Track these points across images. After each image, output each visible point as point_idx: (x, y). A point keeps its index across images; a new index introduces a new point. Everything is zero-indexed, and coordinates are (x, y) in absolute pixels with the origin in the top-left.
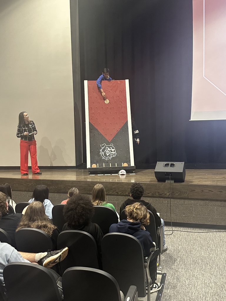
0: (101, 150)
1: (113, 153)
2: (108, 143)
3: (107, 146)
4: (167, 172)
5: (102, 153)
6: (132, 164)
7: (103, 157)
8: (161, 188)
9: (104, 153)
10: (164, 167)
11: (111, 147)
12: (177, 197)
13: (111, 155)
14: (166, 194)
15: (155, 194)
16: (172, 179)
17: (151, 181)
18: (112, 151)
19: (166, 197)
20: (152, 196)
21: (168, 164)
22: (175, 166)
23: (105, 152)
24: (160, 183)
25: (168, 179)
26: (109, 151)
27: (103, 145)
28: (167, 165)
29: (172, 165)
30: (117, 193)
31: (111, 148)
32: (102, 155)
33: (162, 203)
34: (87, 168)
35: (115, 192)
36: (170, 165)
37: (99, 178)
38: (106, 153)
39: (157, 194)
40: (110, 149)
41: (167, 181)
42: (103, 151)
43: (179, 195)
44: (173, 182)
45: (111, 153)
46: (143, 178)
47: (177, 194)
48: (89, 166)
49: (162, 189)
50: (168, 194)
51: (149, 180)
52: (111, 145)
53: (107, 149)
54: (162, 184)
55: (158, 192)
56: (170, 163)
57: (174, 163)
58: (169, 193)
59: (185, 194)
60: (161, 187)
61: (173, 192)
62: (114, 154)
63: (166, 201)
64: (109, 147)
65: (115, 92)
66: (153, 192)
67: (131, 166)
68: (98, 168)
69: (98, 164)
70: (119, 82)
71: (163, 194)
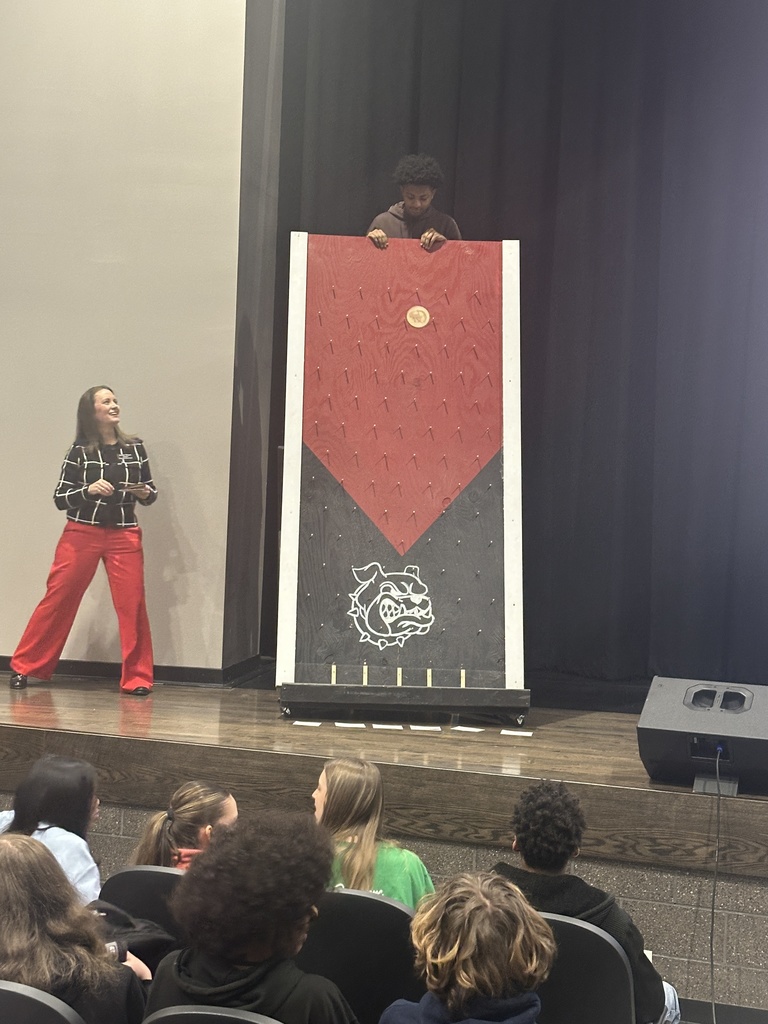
0: (355, 597)
1: (417, 615)
2: (394, 561)
3: (390, 578)
4: (703, 738)
5: (357, 611)
6: (515, 677)
7: (365, 630)
8: (668, 819)
9: (367, 614)
10: (687, 705)
11: (409, 580)
12: (749, 872)
13: (408, 623)
14: (690, 853)
15: (633, 847)
16: (726, 775)
17: (615, 778)
18: (410, 604)
19: (689, 869)
20: (619, 856)
21: (711, 695)
22: (746, 705)
23: (376, 608)
24: (664, 792)
25: (708, 773)
26: (397, 602)
27: (366, 568)
28: (703, 698)
29: (733, 701)
30: (433, 826)
31: (409, 589)
32: (360, 619)
33: (667, 901)
34: (279, 683)
35: (421, 823)
36: (718, 700)
37: (342, 739)
39: (645, 848)
40: (403, 590)
41: (699, 785)
42: (365, 599)
43: (761, 859)
44: (729, 788)
45: (406, 614)
46: (573, 757)
47: (750, 859)
48: (285, 672)
49: (673, 825)
50: (702, 852)
51: (607, 771)
52: (410, 571)
53: (387, 589)
54: (674, 800)
55: (653, 840)
56: (721, 688)
57: (745, 690)
58: (710, 849)
60: (667, 814)
63: (686, 890)
64: (397, 580)
65: (443, 300)
66: (624, 837)
67: (508, 687)
68: (333, 687)
69: (334, 668)
70: (469, 252)
71: (678, 853)
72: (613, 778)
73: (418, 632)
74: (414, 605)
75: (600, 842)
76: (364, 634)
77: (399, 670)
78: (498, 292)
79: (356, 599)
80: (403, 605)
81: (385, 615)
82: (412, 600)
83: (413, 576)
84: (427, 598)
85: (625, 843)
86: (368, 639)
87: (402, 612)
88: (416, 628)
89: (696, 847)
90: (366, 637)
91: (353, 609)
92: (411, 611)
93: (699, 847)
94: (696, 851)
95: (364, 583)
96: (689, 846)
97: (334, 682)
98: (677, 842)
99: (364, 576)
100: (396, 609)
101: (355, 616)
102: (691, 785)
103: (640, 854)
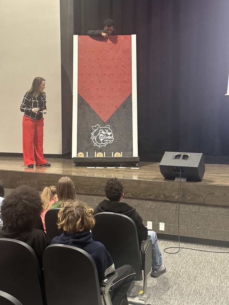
0: (92, 134)
1: (109, 138)
2: (103, 124)
3: (102, 129)
4: (177, 167)
5: (93, 138)
6: (135, 154)
7: (95, 142)
8: (168, 189)
9: (96, 138)
10: (173, 159)
11: (107, 129)
12: (188, 202)
13: (107, 140)
14: (174, 197)
15: (159, 196)
16: (183, 177)
18: (107, 135)
19: (173, 202)
20: (155, 199)
21: (180, 156)
22: (189, 158)
23: (98, 136)
25: (178, 176)
26: (104, 135)
27: (96, 126)
28: (177, 157)
29: (185, 157)
31: (107, 131)
32: (94, 140)
33: (168, 210)
34: (72, 157)
36: (181, 157)
37: (87, 171)
38: (100, 138)
39: (162, 196)
40: (105, 132)
41: (176, 180)
42: (95, 134)
43: (192, 198)
44: (184, 180)
45: (106, 138)
47: (189, 198)
48: (74, 154)
50: (177, 197)
52: (107, 126)
53: (101, 132)
54: (170, 184)
55: (164, 194)
56: (183, 154)
57: (188, 154)
58: (179, 196)
59: (200, 198)
60: (167, 187)
61: (184, 195)
62: (111, 140)
63: (173, 207)
64: (104, 129)
65: (115, 52)
66: (157, 194)
67: (134, 156)
68: (87, 158)
69: (87, 153)
70: (122, 38)
71: (170, 197)
72: (155, 179)
73: (109, 143)
74: (109, 135)
75: (150, 195)
76: (95, 144)
77: (105, 153)
78: (130, 49)
79: (93, 134)
80: (105, 136)
81: (101, 138)
82: (108, 134)
83: (108, 128)
84: (112, 134)
85: (157, 195)
86: (96, 145)
87: (105, 138)
88: (109, 142)
89: (175, 196)
90: (96, 144)
91: (92, 137)
92: (108, 137)
93: (176, 196)
94: (175, 197)
95: (95, 130)
96: (173, 195)
97: (87, 156)
98: (170, 195)
99: (95, 128)
100: (104, 137)
101: (93, 139)
102: (174, 179)
103: (161, 198)
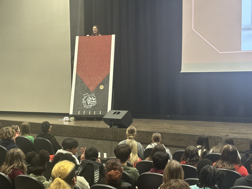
0: (83, 99)
3: (89, 96)
5: (84, 102)
10: (112, 114)
11: (92, 96)
13: (92, 104)
18: (92, 100)
19: (110, 140)
21: (116, 112)
22: (120, 114)
23: (87, 101)
27: (86, 94)
33: (108, 145)
42: (85, 100)
44: (117, 127)
45: (92, 102)
47: (118, 138)
53: (89, 98)
57: (120, 111)
62: (95, 103)
65: (101, 46)
70: (106, 37)
73: (94, 105)
75: (99, 136)
76: (85, 106)
77: (90, 112)
78: (111, 44)
85: (102, 136)
88: (93, 104)
94: (111, 137)
97: (79, 114)
98: (108, 136)
99: (85, 96)
103: (104, 138)
